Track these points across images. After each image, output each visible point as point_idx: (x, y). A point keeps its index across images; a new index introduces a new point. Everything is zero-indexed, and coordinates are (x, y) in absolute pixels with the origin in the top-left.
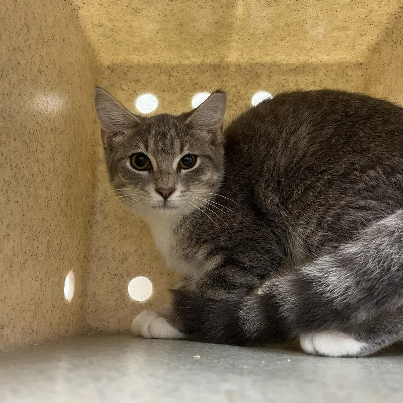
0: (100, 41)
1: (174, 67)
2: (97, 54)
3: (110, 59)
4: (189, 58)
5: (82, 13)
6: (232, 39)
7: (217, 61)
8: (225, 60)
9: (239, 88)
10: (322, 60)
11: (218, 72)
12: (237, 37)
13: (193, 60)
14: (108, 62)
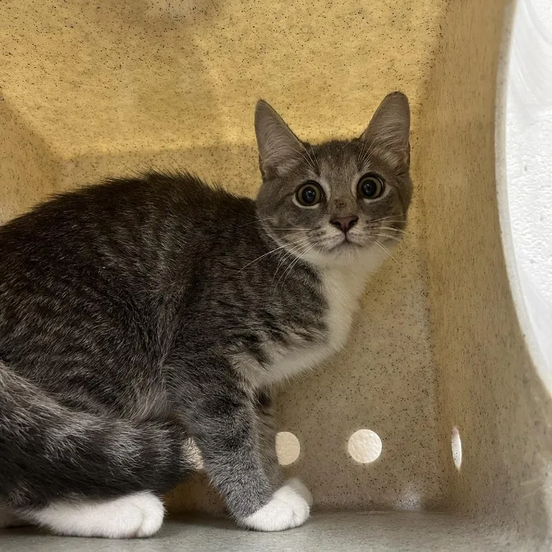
0: (47, 128)
1: (157, 154)
2: (50, 145)
3: (70, 149)
4: (173, 141)
5: (8, 94)
6: (220, 111)
7: (212, 142)
8: (223, 140)
9: (244, 176)
10: (355, 131)
11: (215, 157)
12: (226, 109)
13: (180, 143)
14: (69, 153)
